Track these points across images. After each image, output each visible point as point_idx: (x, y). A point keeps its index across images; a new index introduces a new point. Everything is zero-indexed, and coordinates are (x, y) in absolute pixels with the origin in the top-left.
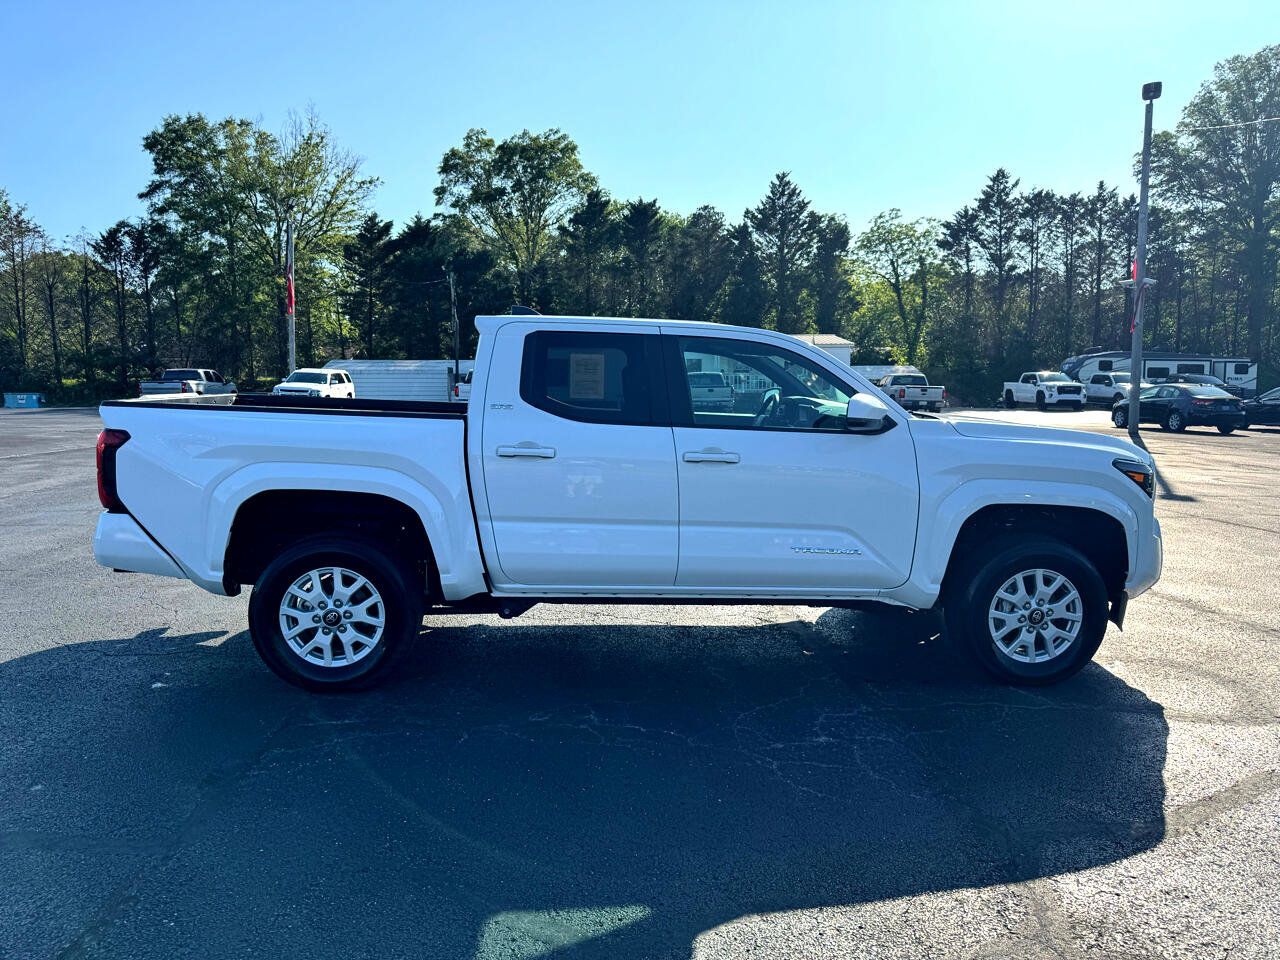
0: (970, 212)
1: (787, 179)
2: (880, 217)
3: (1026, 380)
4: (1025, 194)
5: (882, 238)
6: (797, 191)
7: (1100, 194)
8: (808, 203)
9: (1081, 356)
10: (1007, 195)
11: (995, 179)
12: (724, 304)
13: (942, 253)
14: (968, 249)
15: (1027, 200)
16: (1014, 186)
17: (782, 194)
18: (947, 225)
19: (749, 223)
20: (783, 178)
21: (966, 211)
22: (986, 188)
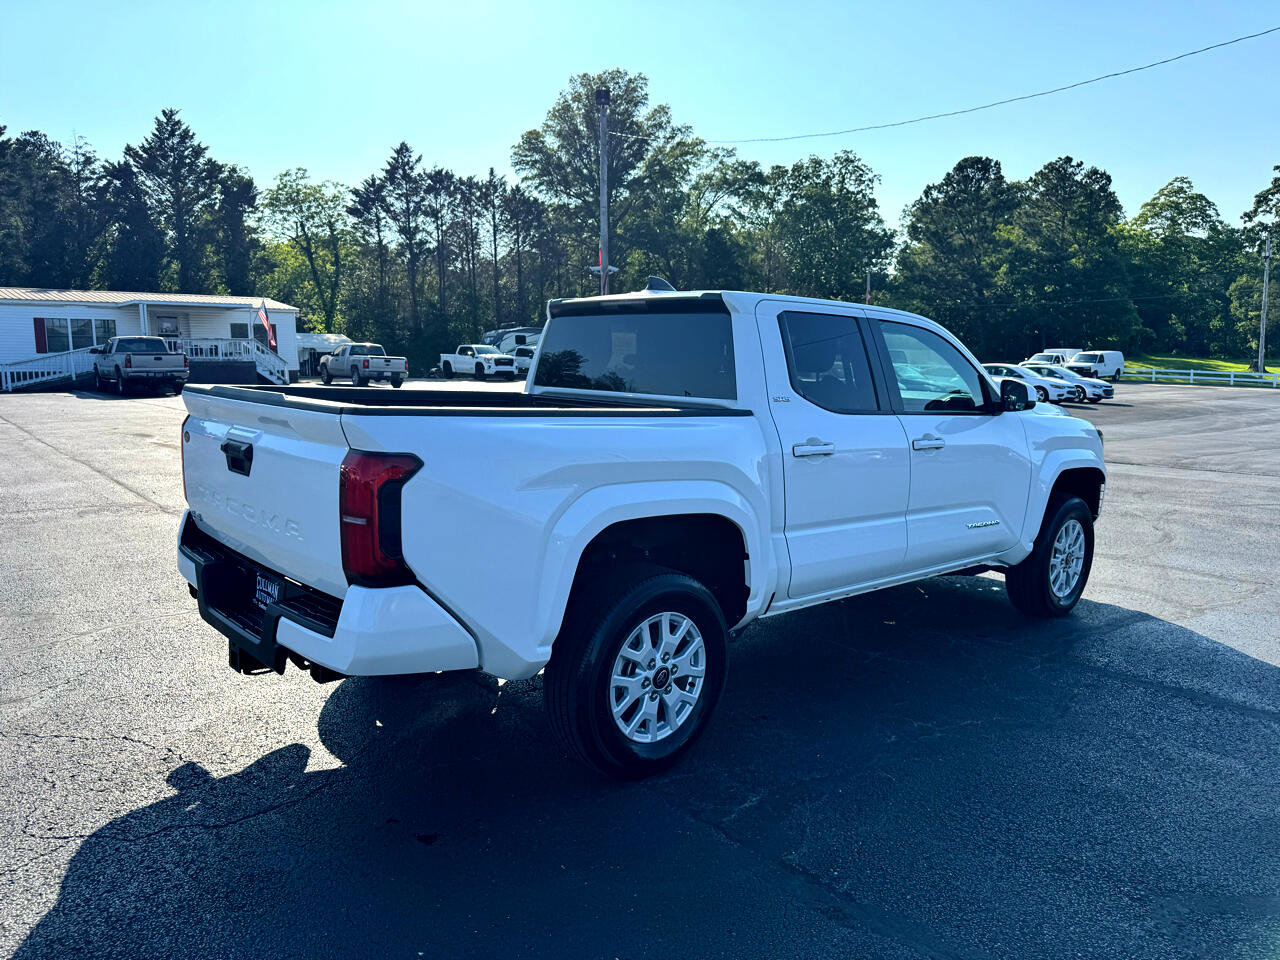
0: (378, 182)
1: (176, 118)
2: (285, 175)
3: (463, 352)
4: (428, 172)
5: (289, 198)
6: (191, 134)
7: (491, 181)
8: (206, 149)
9: (500, 331)
10: (412, 168)
11: (398, 152)
12: (108, 256)
13: (352, 220)
14: (379, 219)
15: (430, 177)
16: (417, 161)
17: (172, 134)
18: (356, 192)
19: (132, 162)
20: (171, 116)
21: (373, 180)
22: (391, 160)
